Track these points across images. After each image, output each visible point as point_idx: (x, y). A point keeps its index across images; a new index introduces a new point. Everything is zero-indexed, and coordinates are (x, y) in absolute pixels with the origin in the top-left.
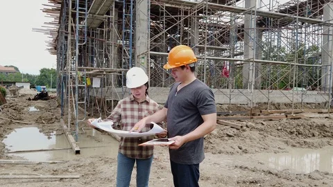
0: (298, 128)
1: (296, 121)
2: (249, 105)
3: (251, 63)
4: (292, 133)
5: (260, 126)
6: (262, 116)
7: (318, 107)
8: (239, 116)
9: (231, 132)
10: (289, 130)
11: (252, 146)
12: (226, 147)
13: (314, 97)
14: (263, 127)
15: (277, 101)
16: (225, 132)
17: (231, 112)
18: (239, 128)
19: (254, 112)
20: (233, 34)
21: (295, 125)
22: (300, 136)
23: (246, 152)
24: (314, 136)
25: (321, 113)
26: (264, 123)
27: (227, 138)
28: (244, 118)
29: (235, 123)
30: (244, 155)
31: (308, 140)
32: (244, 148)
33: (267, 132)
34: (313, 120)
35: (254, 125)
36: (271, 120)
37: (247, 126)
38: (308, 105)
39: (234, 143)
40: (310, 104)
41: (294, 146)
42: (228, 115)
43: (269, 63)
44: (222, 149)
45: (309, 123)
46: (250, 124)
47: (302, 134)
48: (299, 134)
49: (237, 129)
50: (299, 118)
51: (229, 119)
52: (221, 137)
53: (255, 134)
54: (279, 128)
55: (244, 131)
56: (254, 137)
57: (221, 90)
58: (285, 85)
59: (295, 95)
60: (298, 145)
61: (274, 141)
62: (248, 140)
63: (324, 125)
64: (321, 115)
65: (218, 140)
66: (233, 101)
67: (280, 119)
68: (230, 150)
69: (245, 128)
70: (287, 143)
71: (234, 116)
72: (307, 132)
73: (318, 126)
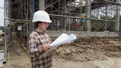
0: (109, 48)
2: (87, 38)
4: (107, 50)
5: (93, 47)
6: (93, 43)
7: (114, 38)
8: (84, 43)
9: (81, 50)
10: (105, 49)
11: (91, 57)
12: (79, 58)
14: (94, 47)
15: (98, 36)
16: (79, 50)
17: (80, 41)
18: (85, 48)
19: (90, 41)
21: (107, 46)
23: (89, 60)
24: (116, 51)
25: (116, 41)
26: (95, 45)
27: (79, 53)
28: (86, 44)
29: (83, 46)
30: (88, 62)
31: (114, 53)
32: (88, 58)
33: (96, 50)
34: (114, 44)
35: (91, 47)
36: (97, 44)
37: (88, 47)
38: (110, 38)
39: (83, 56)
41: (110, 56)
42: (79, 42)
44: (78, 59)
46: (89, 46)
47: (111, 50)
48: (110, 50)
49: (84, 49)
50: (108, 43)
51: (79, 44)
52: (77, 53)
53: (92, 51)
54: (101, 48)
55: (87, 49)
56: (92, 52)
61: (101, 54)
62: (89, 54)
65: (76, 54)
66: (81, 36)
67: (101, 44)
68: (81, 59)
69: (87, 48)
70: (106, 54)
71: (82, 43)
72: (113, 49)
73: (117, 47)
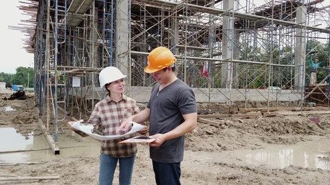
0: (273, 125)
1: (272, 119)
2: (227, 104)
3: (229, 63)
4: (267, 130)
5: (237, 124)
6: (239, 114)
7: (292, 105)
8: (218, 114)
9: (210, 130)
10: (264, 127)
11: (230, 143)
12: (205, 144)
13: (287, 95)
14: (240, 124)
15: (253, 99)
16: (205, 129)
17: (210, 110)
18: (219, 126)
19: (232, 110)
20: (212, 35)
21: (270, 122)
22: (275, 133)
23: (224, 148)
24: (288, 132)
25: (295, 111)
26: (241, 120)
27: (206, 136)
28: (222, 117)
29: (215, 121)
30: (223, 151)
31: (282, 137)
32: (223, 145)
33: (244, 129)
34: (287, 118)
35: (232, 122)
36: (248, 118)
37: (225, 124)
38: (283, 104)
39: (214, 140)
40: (284, 102)
41: (270, 142)
42: (208, 113)
43: (246, 63)
44: (202, 147)
45: (284, 120)
46: (228, 121)
47: (277, 131)
48: (274, 131)
49: (216, 127)
50: (274, 116)
51: (208, 117)
52: (201, 135)
53: (233, 132)
54: (256, 125)
55: (223, 128)
56: (233, 134)
57: (201, 89)
58: (261, 84)
59: (270, 94)
60: (273, 141)
61: (252, 138)
62: (226, 138)
63: (297, 122)
64: (295, 113)
65: (198, 138)
66: (212, 100)
67: (256, 117)
68: (210, 147)
69: (223, 126)
70: (263, 139)
71: (213, 114)
72: (282, 129)
73: (292, 124)
